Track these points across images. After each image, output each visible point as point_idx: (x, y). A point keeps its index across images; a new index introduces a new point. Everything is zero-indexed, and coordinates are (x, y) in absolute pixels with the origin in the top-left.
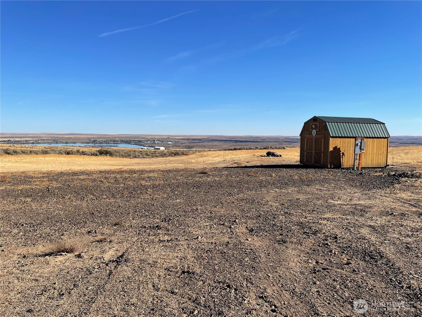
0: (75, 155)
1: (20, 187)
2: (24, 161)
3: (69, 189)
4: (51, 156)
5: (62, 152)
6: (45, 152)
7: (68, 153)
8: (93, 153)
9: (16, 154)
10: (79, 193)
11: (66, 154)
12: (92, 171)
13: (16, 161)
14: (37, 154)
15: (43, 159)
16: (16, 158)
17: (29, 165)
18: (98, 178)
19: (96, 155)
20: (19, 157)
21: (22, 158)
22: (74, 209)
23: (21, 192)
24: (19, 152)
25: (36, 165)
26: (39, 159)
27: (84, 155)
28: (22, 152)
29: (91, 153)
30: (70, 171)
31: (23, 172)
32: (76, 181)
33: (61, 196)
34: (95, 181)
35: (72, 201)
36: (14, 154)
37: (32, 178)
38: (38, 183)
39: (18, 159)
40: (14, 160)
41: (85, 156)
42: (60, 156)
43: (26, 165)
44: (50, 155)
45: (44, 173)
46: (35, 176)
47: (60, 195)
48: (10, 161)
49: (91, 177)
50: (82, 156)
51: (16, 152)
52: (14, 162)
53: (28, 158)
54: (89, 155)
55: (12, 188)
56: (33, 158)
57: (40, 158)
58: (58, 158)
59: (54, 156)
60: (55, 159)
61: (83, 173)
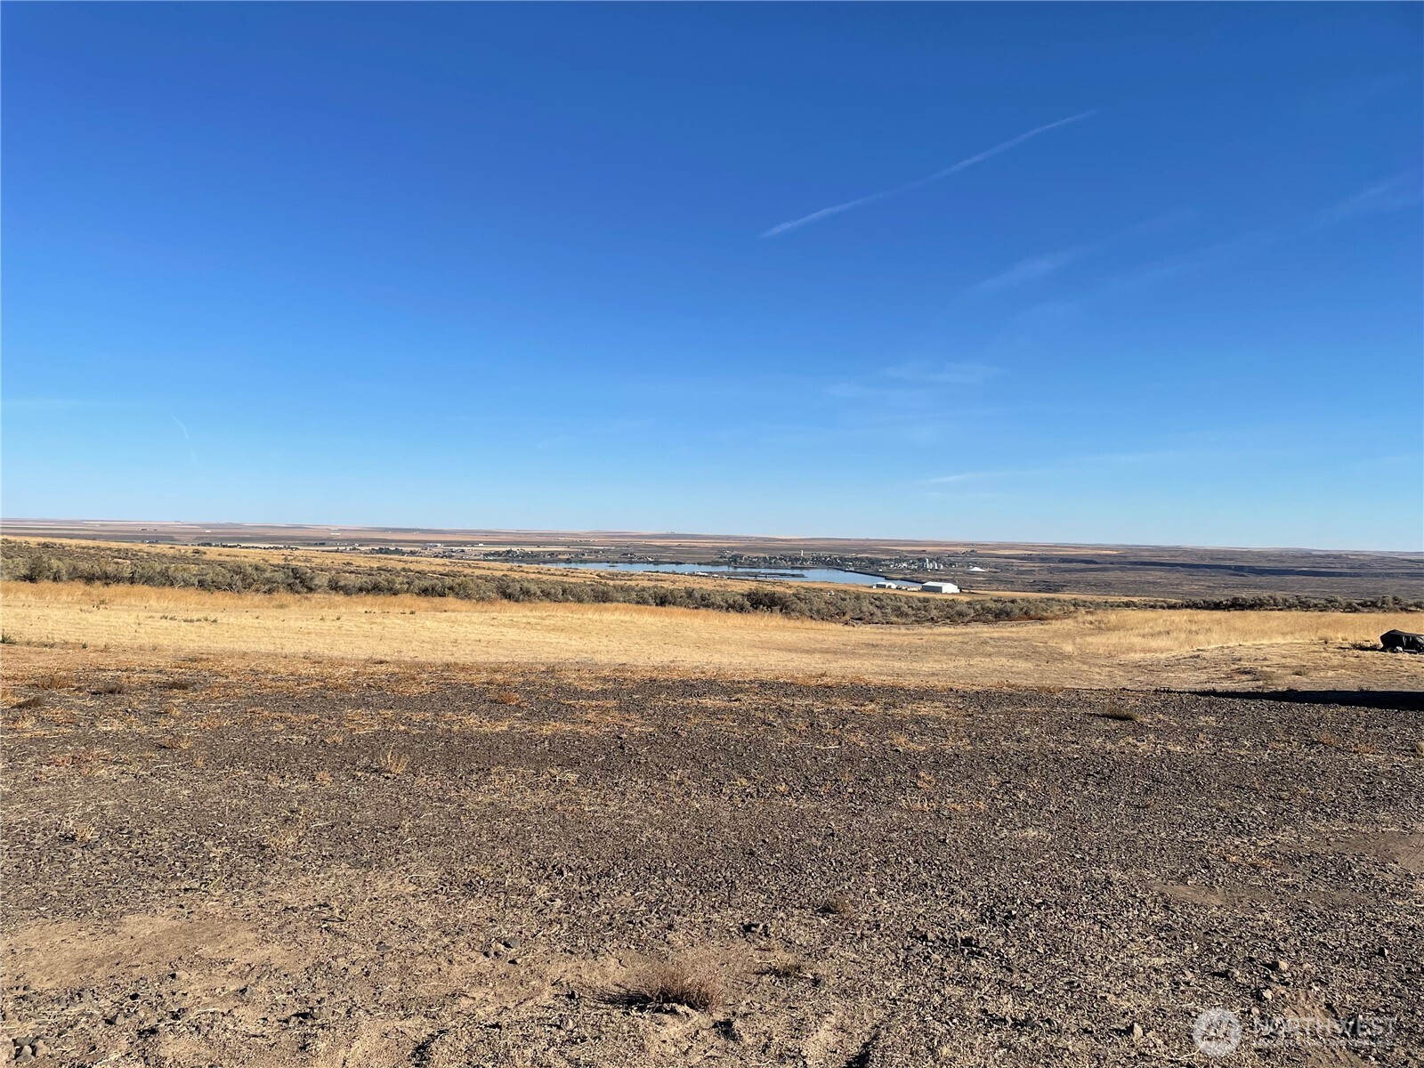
0: (682, 609)
1: (547, 730)
2: (547, 622)
3: (678, 745)
4: (616, 609)
5: (646, 595)
6: (602, 597)
7: (661, 598)
8: (731, 602)
9: (526, 598)
10: (706, 765)
11: (658, 601)
12: (736, 679)
13: (529, 623)
14: (580, 600)
15: (596, 617)
16: (529, 614)
17: (563, 638)
18: (756, 709)
19: (741, 609)
20: (536, 609)
21: (545, 614)
22: (696, 828)
23: (550, 745)
24: (535, 594)
25: (580, 638)
26: (585, 616)
27: (707, 606)
28: (542, 592)
29: (727, 602)
30: (676, 677)
31: (551, 670)
32: (695, 716)
33: (655, 773)
34: (748, 720)
35: (688, 794)
36: (522, 597)
37: (576, 693)
38: (591, 716)
39: (535, 617)
40: (525, 620)
41: (710, 610)
42: (640, 610)
43: (552, 638)
44: (614, 604)
45: (605, 680)
46: (584, 687)
47: (655, 768)
48: (513, 624)
49: (737, 703)
50: (703, 611)
51: (527, 592)
52: (523, 626)
53: (558, 614)
54: (720, 607)
55: (528, 728)
56: (570, 615)
57: (590, 615)
58: (636, 617)
59: (627, 611)
60: (627, 618)
61: (711, 685)
